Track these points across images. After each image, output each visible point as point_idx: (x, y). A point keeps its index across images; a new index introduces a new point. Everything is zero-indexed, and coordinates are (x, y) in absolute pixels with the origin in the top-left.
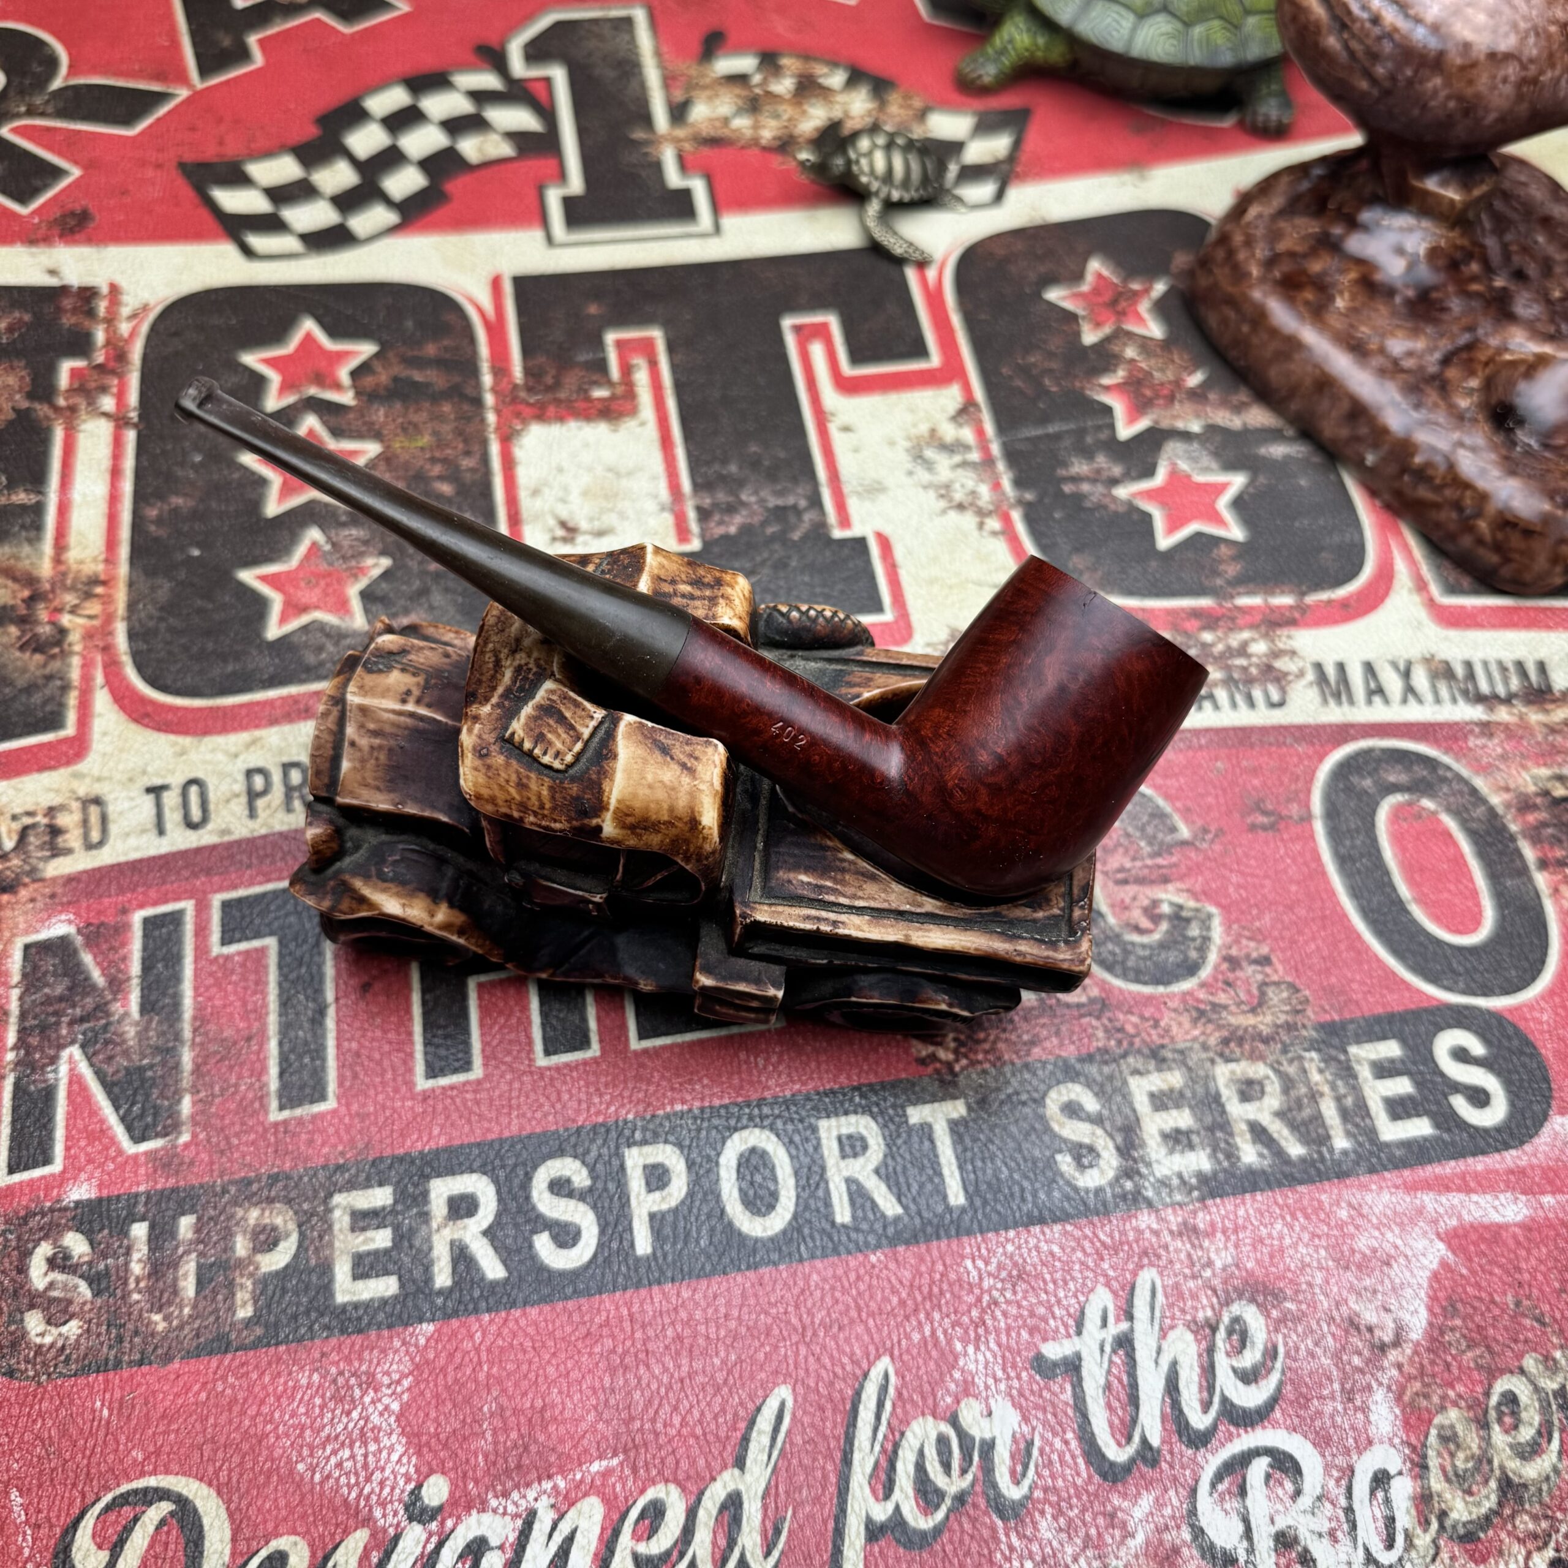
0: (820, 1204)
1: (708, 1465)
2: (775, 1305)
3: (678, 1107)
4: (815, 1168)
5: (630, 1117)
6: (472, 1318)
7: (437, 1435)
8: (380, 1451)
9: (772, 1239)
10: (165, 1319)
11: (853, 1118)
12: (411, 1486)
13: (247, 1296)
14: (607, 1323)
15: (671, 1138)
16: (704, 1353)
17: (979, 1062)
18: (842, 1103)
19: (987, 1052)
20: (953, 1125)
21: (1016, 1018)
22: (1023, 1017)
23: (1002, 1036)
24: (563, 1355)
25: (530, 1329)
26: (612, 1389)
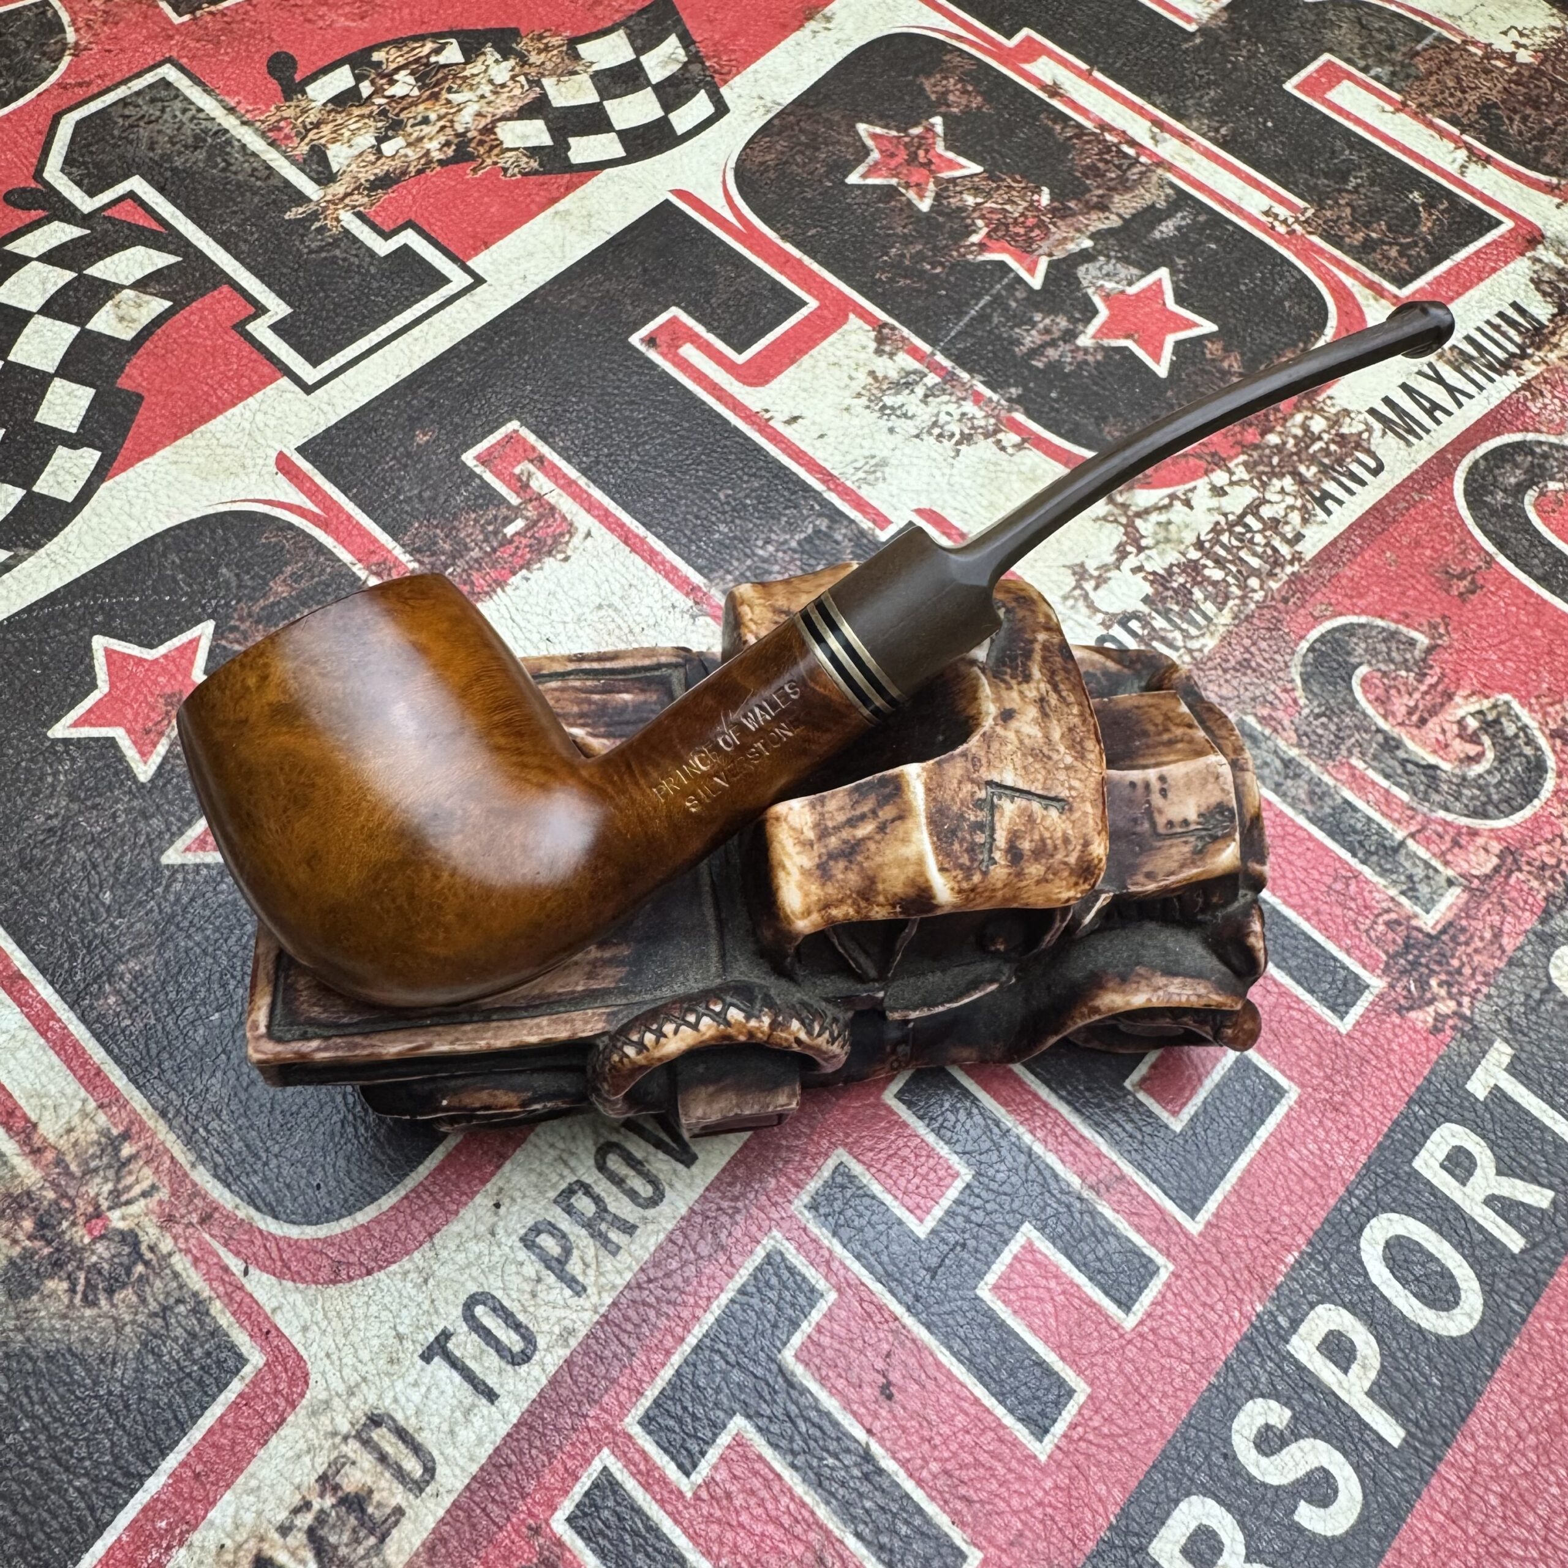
0: (1488, 1247)
2: (1545, 1386)
3: (1291, 1259)
4: (1452, 1215)
5: (1259, 1308)
9: (1483, 1321)
11: (1436, 1136)
15: (1313, 1298)
17: (1477, 991)
18: (1411, 1127)
19: (1473, 975)
20: (1512, 1069)
21: (1464, 923)
22: (1468, 917)
23: (1469, 950)
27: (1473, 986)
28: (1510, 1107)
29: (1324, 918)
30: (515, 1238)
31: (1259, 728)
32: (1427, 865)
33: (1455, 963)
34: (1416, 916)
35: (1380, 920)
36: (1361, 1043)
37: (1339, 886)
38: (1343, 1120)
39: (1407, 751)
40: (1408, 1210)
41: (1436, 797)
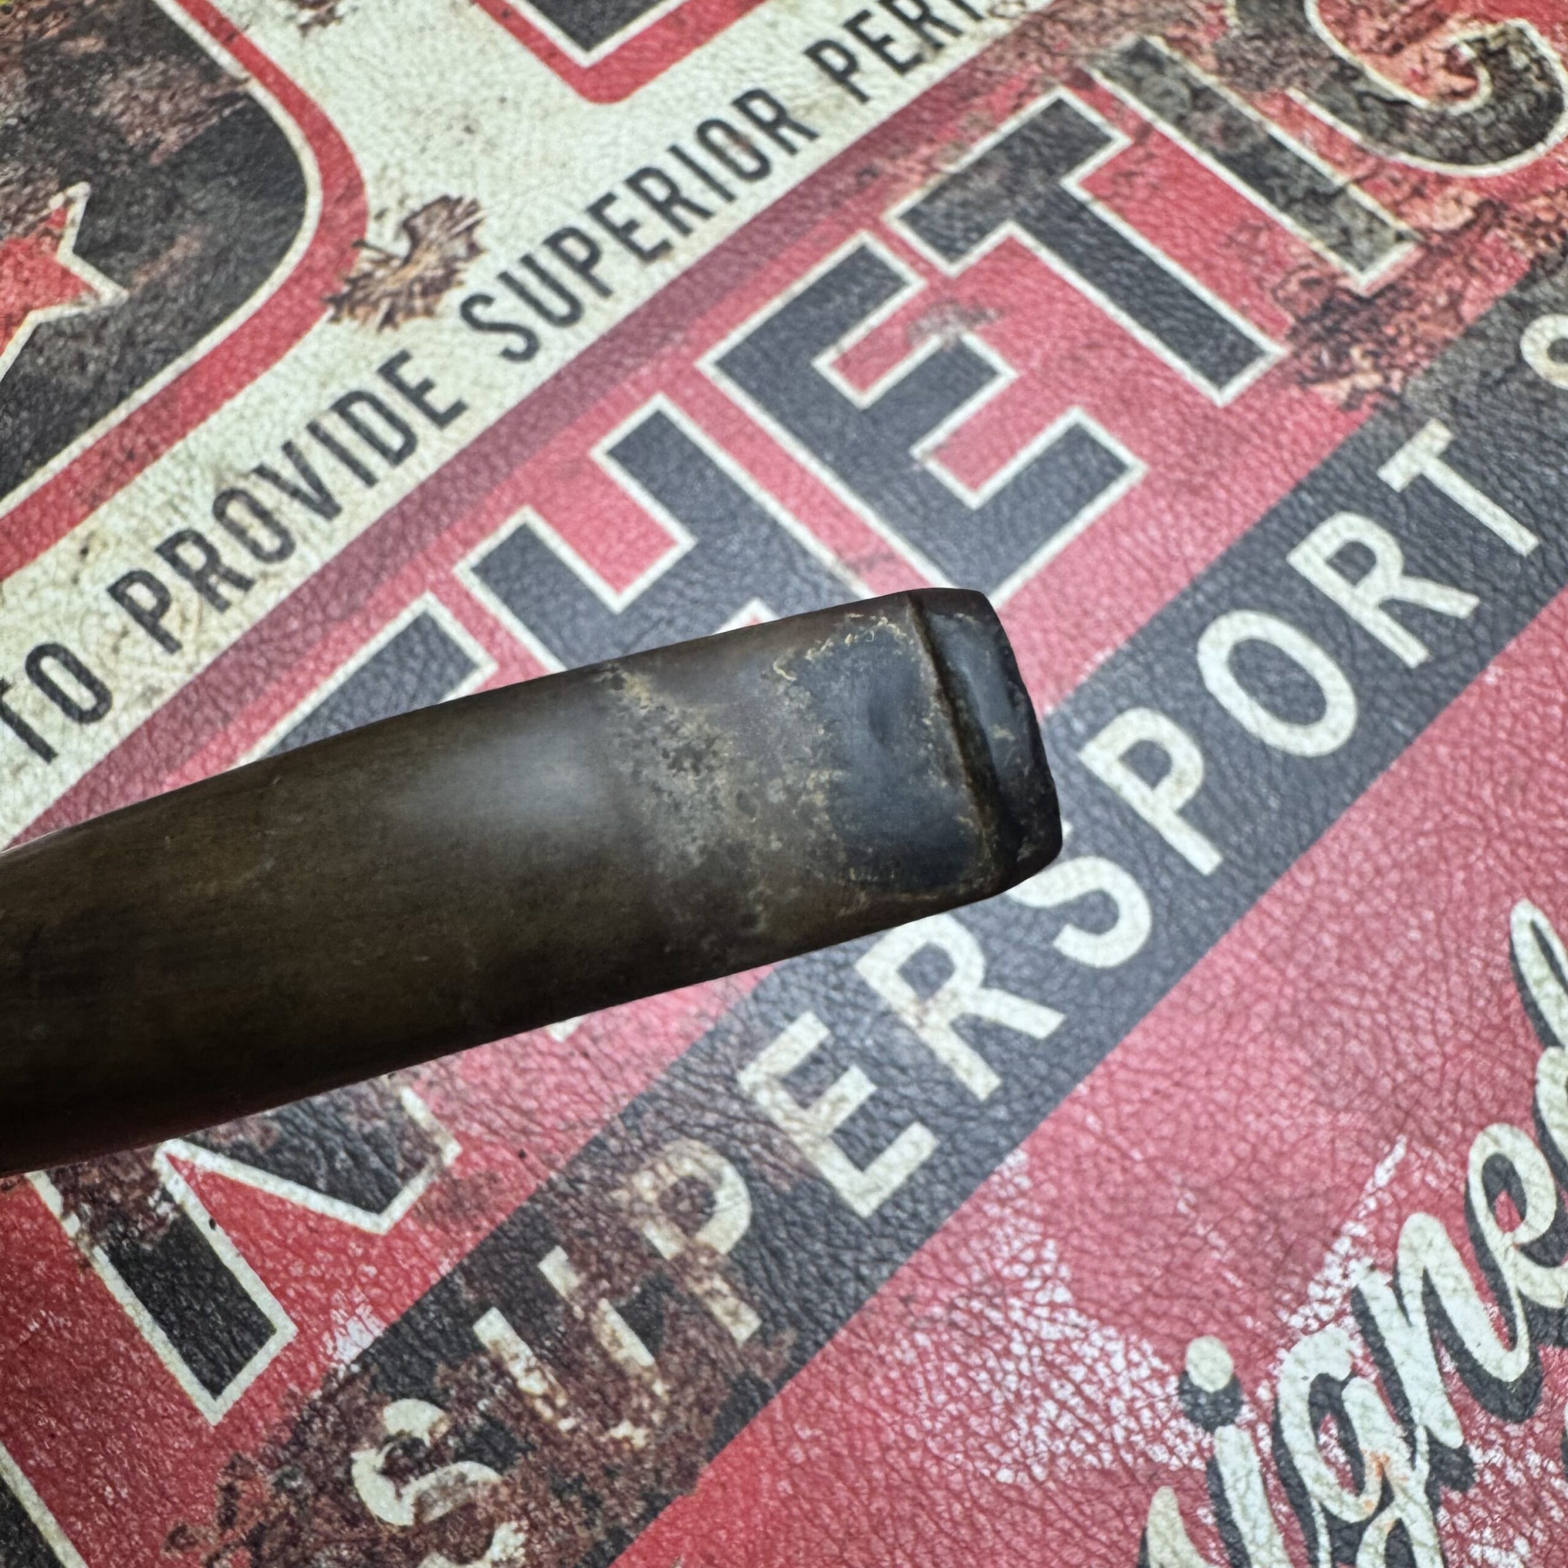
0: (1376, 659)
1: (1513, 1071)
2: (1423, 818)
3: (1100, 657)
4: (1331, 620)
6: (1065, 1106)
7: (1149, 1289)
8: (1091, 1369)
9: (1352, 741)
10: (636, 1422)
11: (1326, 528)
12: (1173, 1382)
13: (732, 1301)
14: (1240, 987)
15: (1123, 701)
16: (1390, 937)
17: (1415, 364)
18: (1295, 518)
19: (1412, 347)
20: (1447, 458)
21: (1411, 285)
22: (1418, 278)
23: (1413, 317)
24: (1221, 1066)
25: (1152, 1064)
26: (1320, 1064)
27: (1410, 357)
28: (1436, 500)
29: (1217, 273)
30: (101, 587)
31: (1165, 49)
32: (1372, 216)
33: (1390, 331)
34: (1344, 275)
35: (1295, 278)
36: (1241, 419)
37: (1244, 237)
38: (1201, 505)
39: (1368, 81)
40: (1273, 610)
41: (1398, 138)
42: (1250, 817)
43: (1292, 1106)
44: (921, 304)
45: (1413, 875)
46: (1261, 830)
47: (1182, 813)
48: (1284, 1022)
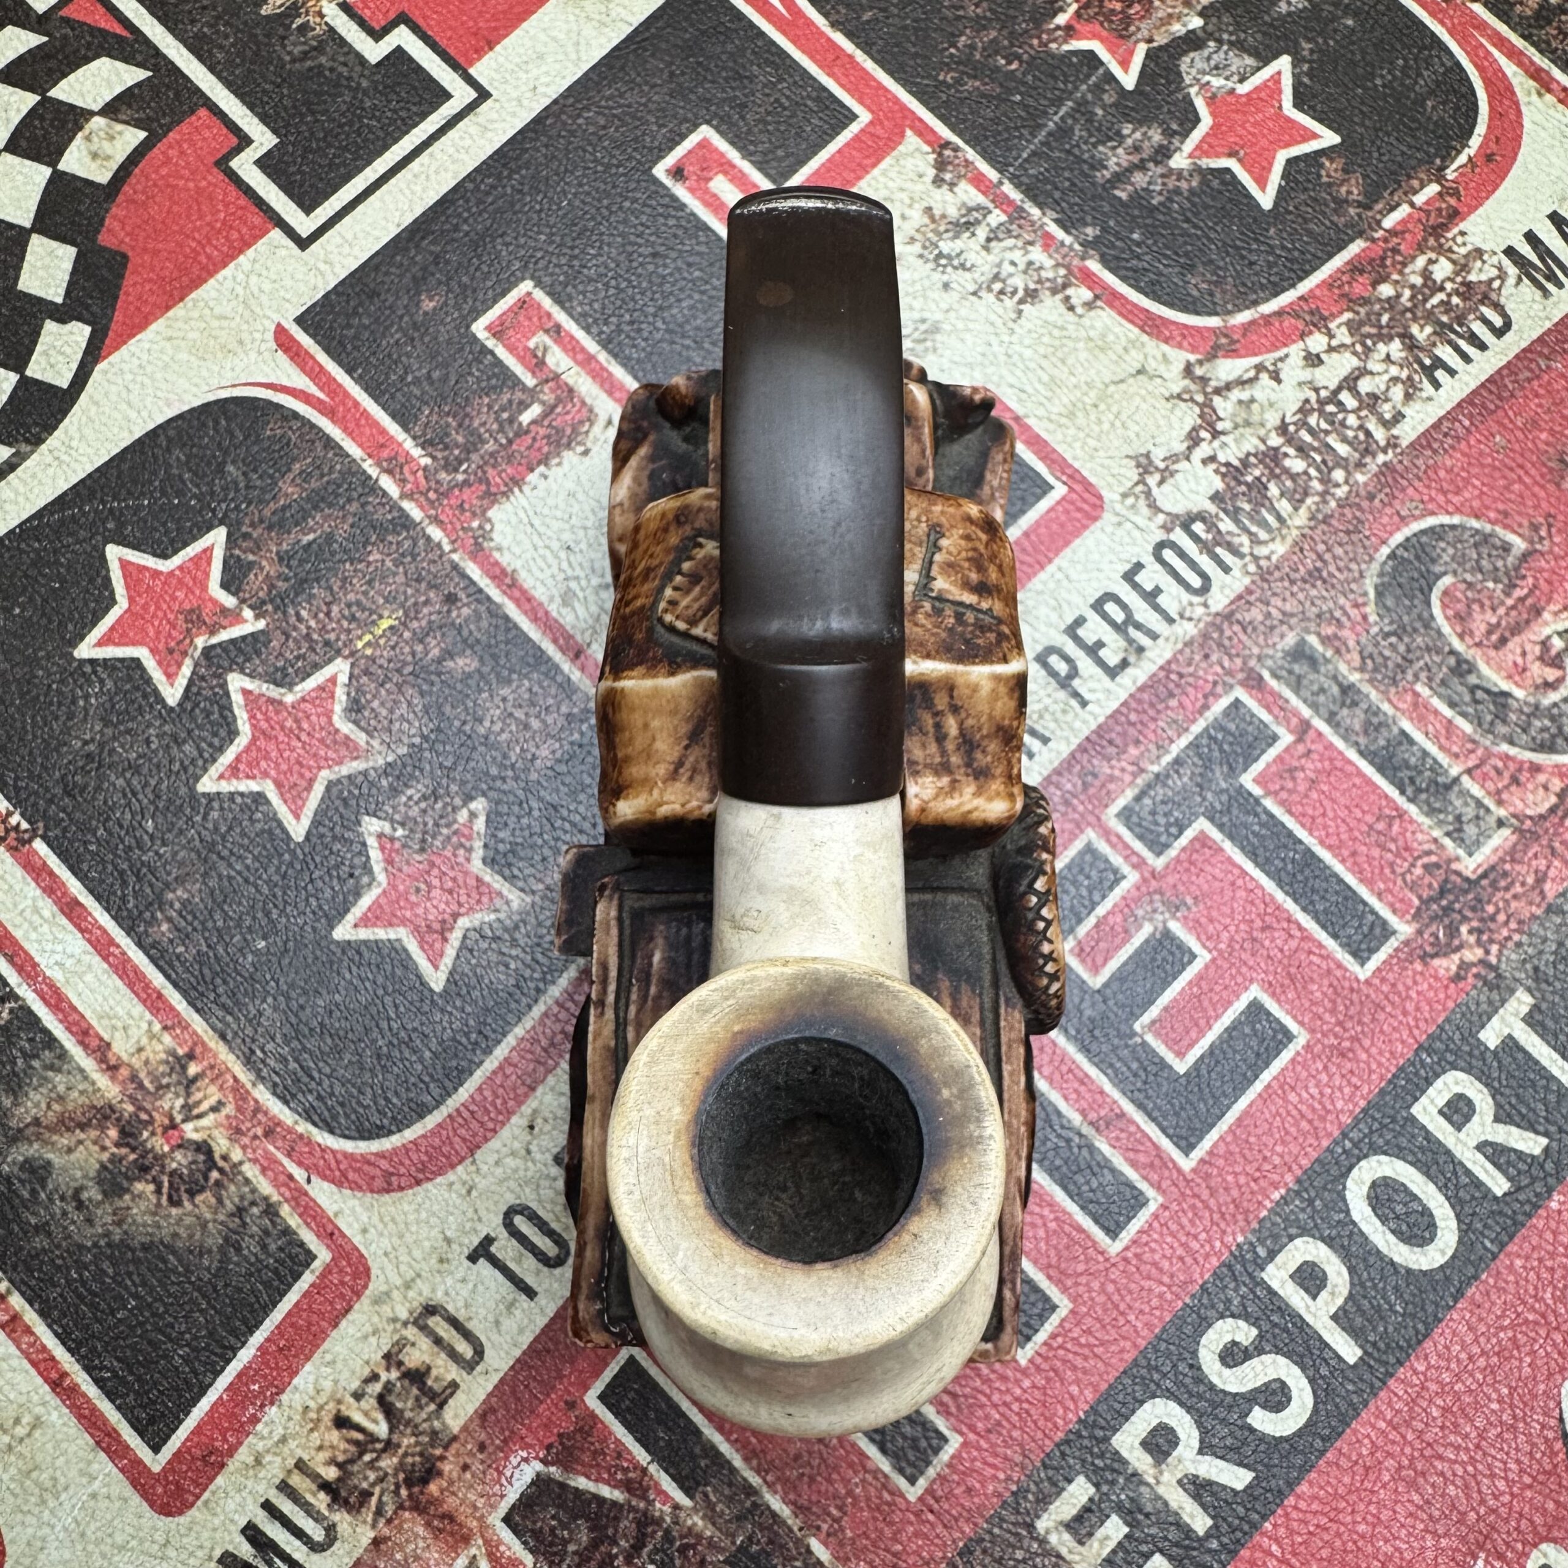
0: (1472, 1190)
2: (1503, 1316)
4: (1442, 1159)
5: (1240, 1239)
6: (1257, 1537)
9: (1454, 1256)
11: (1440, 1083)
14: (1375, 1448)
15: (1293, 1231)
16: (1478, 1408)
17: (1508, 938)
18: (1417, 1075)
19: (1506, 923)
20: (1530, 1020)
21: (1507, 867)
22: (1513, 860)
23: (1508, 896)
24: (1362, 1506)
25: (1315, 1506)
26: (1428, 1502)
27: (1505, 933)
28: (1520, 1057)
29: (1361, 859)
30: (549, 1158)
31: (1320, 648)
32: (1479, 804)
33: (1491, 909)
34: (1457, 859)
35: (1419, 863)
36: (1378, 990)
37: (1381, 826)
38: (1349, 1065)
39: (1479, 676)
40: (1399, 1153)
41: (1502, 729)
42: (1382, 1318)
43: (1410, 1534)
44: (1136, 894)
45: (1495, 1359)
46: (1391, 1329)
47: (1335, 1318)
48: (1404, 1473)
